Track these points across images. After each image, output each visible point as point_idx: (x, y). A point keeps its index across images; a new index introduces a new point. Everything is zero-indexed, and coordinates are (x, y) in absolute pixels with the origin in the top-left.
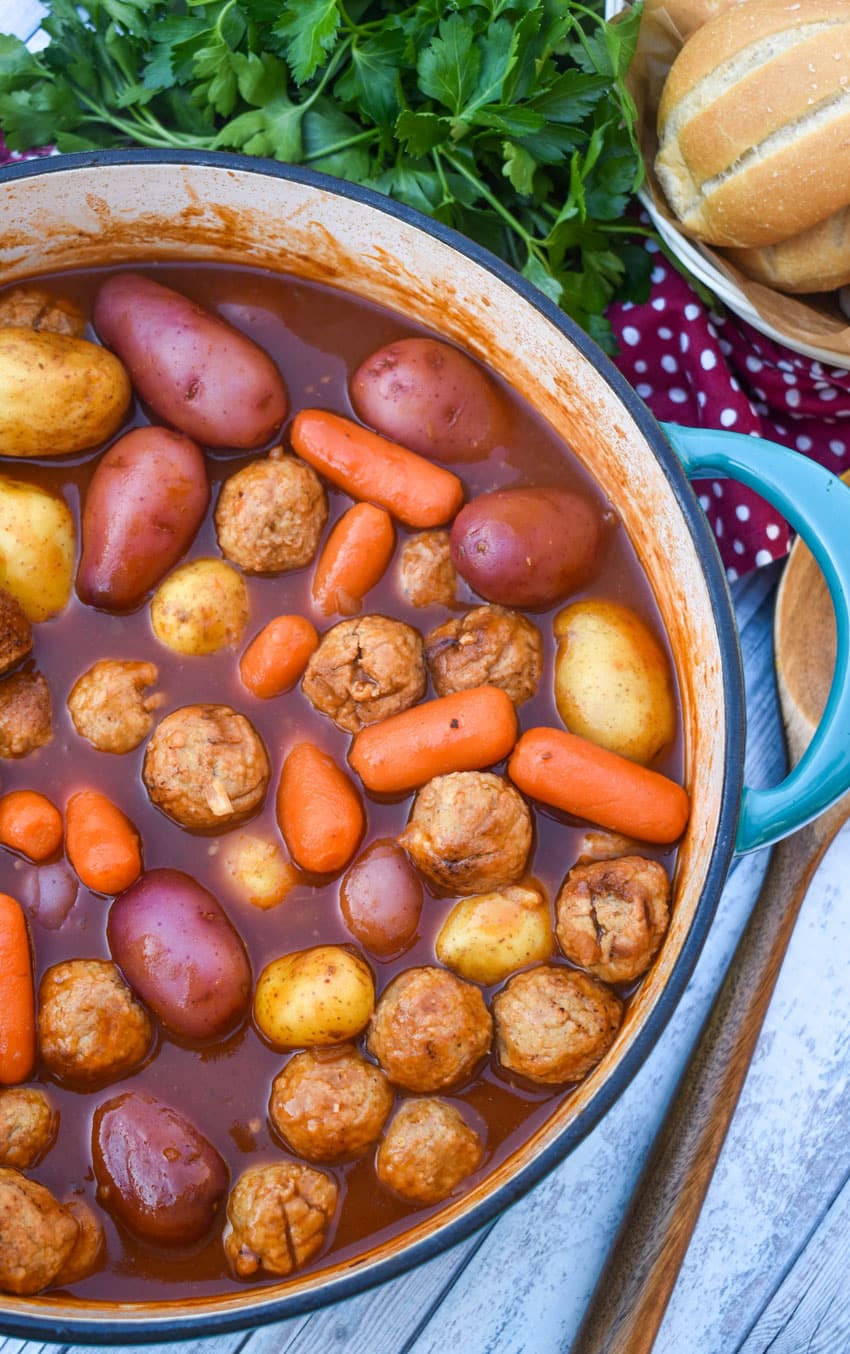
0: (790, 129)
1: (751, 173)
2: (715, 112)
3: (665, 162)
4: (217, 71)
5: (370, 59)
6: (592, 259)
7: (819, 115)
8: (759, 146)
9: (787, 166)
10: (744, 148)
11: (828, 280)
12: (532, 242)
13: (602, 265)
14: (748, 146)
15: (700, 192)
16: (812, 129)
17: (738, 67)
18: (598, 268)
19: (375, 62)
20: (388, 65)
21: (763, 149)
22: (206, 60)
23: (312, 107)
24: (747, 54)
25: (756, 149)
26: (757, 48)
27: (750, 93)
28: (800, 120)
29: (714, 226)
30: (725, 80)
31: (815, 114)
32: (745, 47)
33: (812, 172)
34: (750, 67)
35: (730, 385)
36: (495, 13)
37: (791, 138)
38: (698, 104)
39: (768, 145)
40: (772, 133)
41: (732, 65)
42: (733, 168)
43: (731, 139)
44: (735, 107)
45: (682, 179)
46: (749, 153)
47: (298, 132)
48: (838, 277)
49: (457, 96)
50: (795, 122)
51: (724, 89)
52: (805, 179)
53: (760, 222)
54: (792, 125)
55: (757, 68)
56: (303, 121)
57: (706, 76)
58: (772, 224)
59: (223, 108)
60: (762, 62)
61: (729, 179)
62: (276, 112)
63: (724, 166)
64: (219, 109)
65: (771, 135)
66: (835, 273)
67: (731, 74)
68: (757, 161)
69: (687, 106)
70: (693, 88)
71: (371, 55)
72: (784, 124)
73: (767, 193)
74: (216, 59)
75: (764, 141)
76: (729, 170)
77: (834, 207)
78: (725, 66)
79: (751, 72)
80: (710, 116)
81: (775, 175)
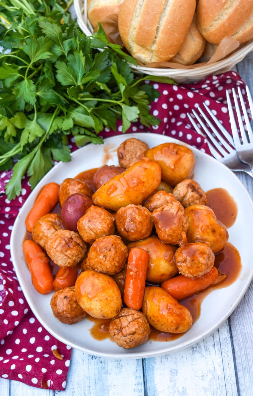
0: (164, 14)
1: (162, 33)
2: (141, 25)
3: (136, 53)
4: (7, 125)
5: (43, 92)
6: (136, 97)
7: (168, 5)
8: (159, 24)
9: (170, 23)
10: (155, 28)
11: (198, 53)
12: (120, 103)
13: (139, 96)
14: (156, 26)
15: (152, 51)
16: (169, 9)
17: (138, 11)
18: (139, 98)
19: (44, 91)
20: (48, 90)
21: (161, 24)
22: (2, 124)
23: (38, 118)
24: (138, 6)
25: (159, 26)
26: (139, 2)
27: (146, 13)
28: (164, 9)
29: (162, 56)
30: (137, 17)
31: (166, 5)
32: (136, 5)
33: (177, 19)
34: (141, 9)
35: (200, 95)
36: (66, 54)
37: (166, 16)
38: (135, 28)
39: (161, 22)
40: (160, 18)
41: (136, 12)
42: (156, 35)
43: (151, 28)
44: (145, 20)
45: (144, 53)
46: (158, 28)
47: (38, 126)
48: (200, 50)
49: (73, 80)
50: (163, 11)
51: (139, 19)
52: (177, 22)
53: (174, 44)
54: (163, 12)
55: (143, 7)
56: (37, 122)
57: (131, 20)
58: (177, 42)
59: (14, 134)
60: (143, 5)
61: (157, 40)
62: (29, 126)
63: (154, 37)
64: (13, 135)
65: (160, 19)
66: (199, 49)
67: (138, 14)
68: (161, 28)
69: (132, 32)
70: (130, 26)
71: (42, 91)
72: (161, 13)
73: (170, 34)
74: (5, 122)
75: (159, 22)
76: (156, 37)
77: (189, 25)
78: (134, 14)
79: (142, 9)
80: (141, 28)
81: (169, 27)
